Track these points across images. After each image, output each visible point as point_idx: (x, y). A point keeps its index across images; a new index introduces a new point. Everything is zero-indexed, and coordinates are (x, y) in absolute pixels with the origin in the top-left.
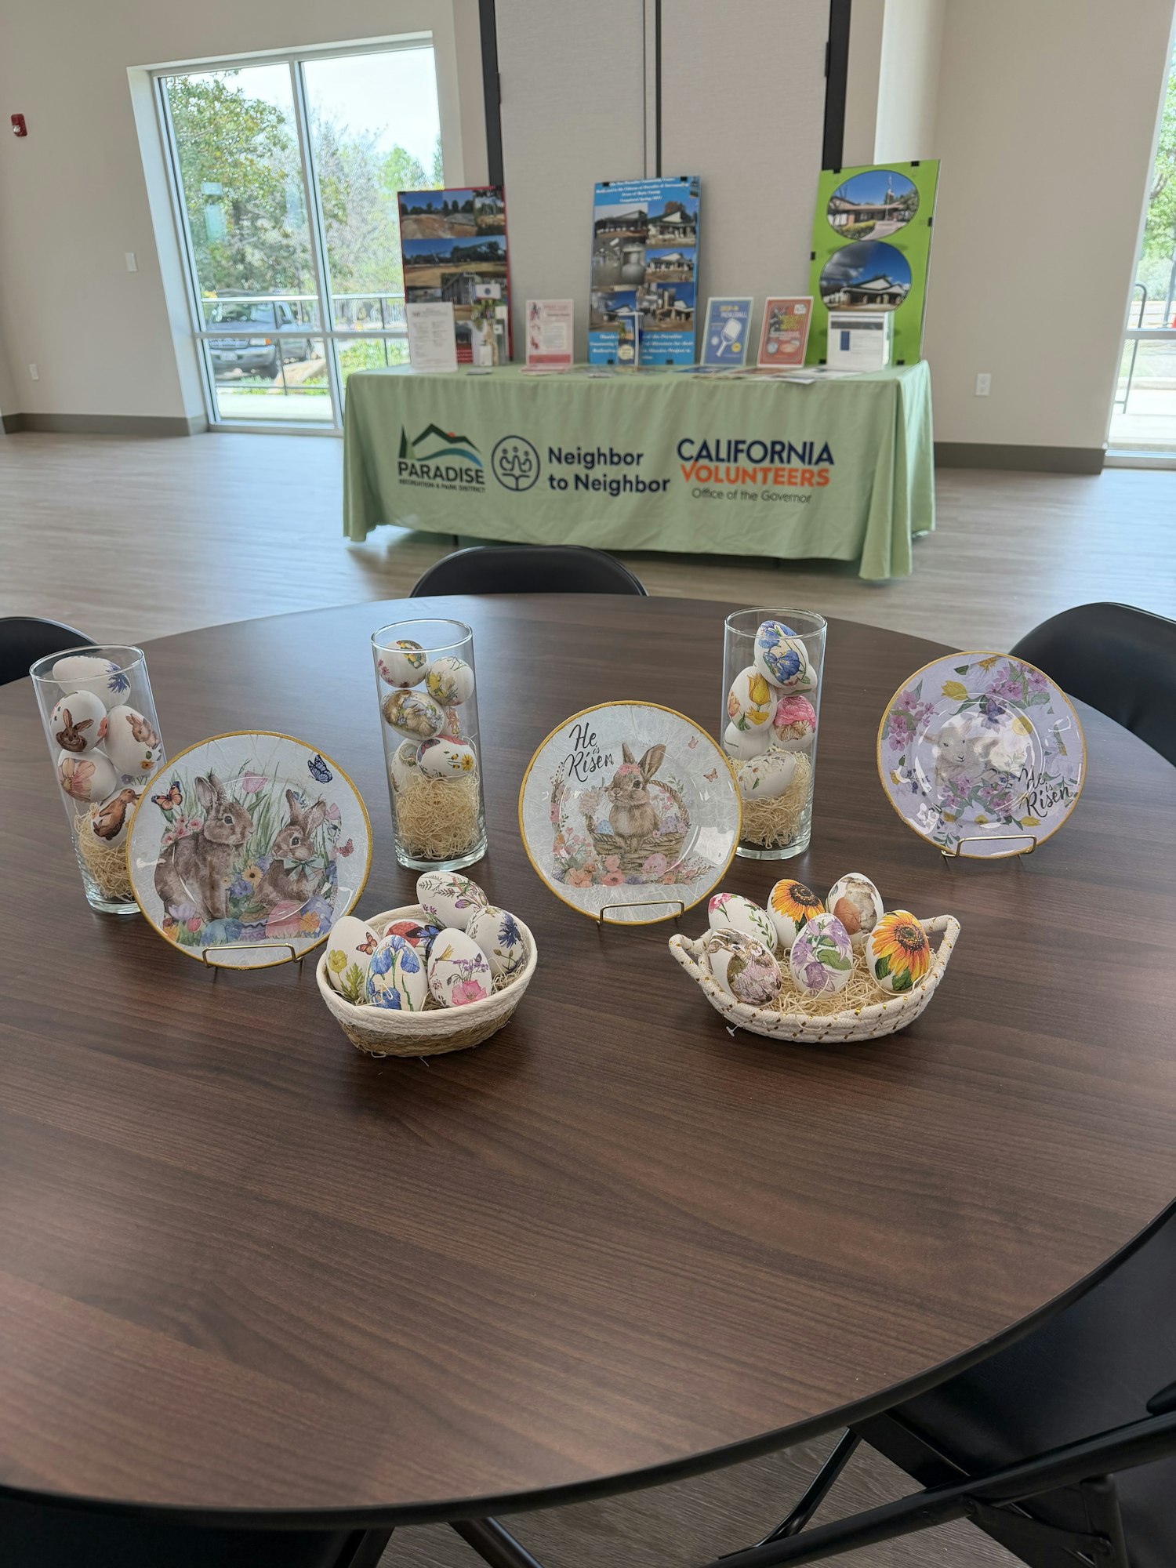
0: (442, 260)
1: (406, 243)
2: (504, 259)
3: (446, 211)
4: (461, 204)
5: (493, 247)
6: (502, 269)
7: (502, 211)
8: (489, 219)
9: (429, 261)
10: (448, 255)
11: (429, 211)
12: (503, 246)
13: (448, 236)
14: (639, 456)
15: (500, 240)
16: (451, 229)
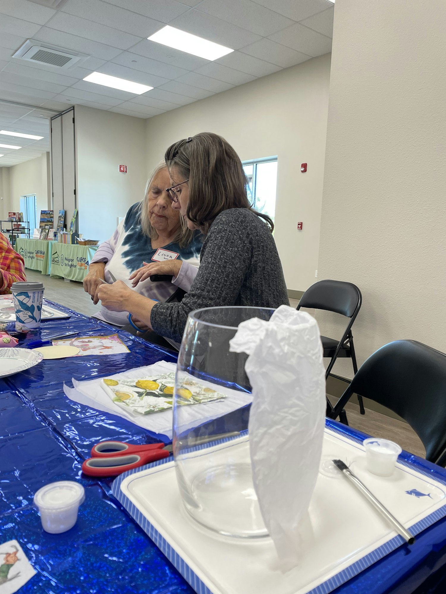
0: (45, 222)
1: (41, 219)
2: (53, 222)
3: (47, 214)
4: (48, 213)
5: (52, 220)
6: (52, 224)
7: (53, 214)
8: (52, 216)
9: (44, 222)
10: (46, 221)
11: (44, 214)
12: (53, 220)
13: (46, 218)
14: (73, 260)
15: (52, 219)
16: (47, 217)
